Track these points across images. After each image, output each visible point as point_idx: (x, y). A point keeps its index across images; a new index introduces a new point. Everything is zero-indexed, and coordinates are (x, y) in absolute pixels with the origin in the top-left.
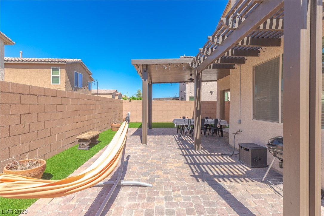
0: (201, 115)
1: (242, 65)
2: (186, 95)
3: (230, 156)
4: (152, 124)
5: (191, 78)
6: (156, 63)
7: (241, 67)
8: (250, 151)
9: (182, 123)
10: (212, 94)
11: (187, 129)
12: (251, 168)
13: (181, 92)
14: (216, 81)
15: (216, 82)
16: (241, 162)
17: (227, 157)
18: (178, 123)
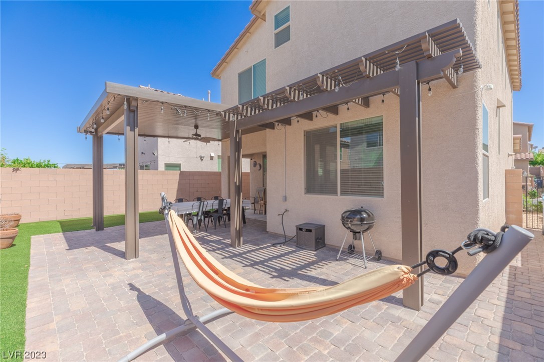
0: (242, 194)
1: (287, 126)
2: (157, 161)
3: (284, 243)
4: (104, 219)
5: (196, 133)
6: (161, 100)
7: (286, 129)
8: (313, 231)
9: (187, 210)
10: (202, 160)
11: (197, 218)
12: (315, 251)
13: (142, 153)
14: (220, 140)
15: (220, 143)
16: (300, 248)
17: (281, 246)
18: (181, 211)
